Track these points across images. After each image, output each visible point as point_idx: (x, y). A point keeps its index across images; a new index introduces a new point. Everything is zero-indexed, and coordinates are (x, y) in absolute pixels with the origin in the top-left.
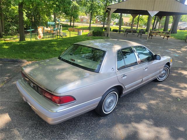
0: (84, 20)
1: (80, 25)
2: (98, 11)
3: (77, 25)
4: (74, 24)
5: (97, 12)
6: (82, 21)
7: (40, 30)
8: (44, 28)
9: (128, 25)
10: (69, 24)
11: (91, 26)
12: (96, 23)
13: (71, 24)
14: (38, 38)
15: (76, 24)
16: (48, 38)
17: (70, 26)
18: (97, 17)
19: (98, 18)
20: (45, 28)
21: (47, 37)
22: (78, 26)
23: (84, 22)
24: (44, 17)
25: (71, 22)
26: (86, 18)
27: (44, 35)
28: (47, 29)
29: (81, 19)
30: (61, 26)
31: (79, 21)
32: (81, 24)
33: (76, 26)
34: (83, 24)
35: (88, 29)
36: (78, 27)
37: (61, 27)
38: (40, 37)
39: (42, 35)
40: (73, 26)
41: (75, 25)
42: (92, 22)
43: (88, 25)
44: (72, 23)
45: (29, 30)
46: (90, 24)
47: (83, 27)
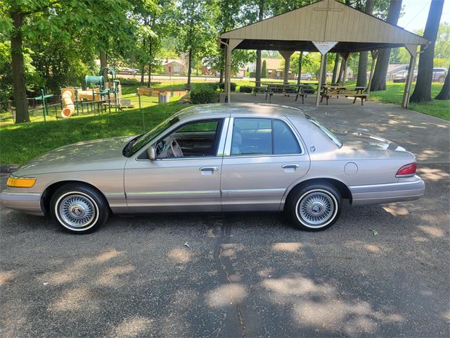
0: (176, 69)
1: (164, 81)
2: (206, 46)
3: (158, 81)
4: (150, 79)
5: (203, 49)
6: (170, 71)
7: (67, 95)
8: (76, 92)
9: (278, 75)
10: (138, 78)
11: (191, 82)
12: (204, 73)
13: (142, 79)
14: (63, 115)
15: (155, 78)
16: (89, 112)
17: (142, 83)
18: (203, 59)
19: (206, 61)
20: (80, 92)
21: (85, 111)
22: (160, 83)
23: (176, 73)
24: (78, 65)
25: (143, 75)
26: (179, 65)
27: (77, 108)
28: (84, 93)
29: (167, 65)
30: (117, 84)
31: (162, 71)
32: (168, 78)
33: (157, 83)
34: (173, 78)
35: (185, 90)
36: (161, 86)
37: (119, 86)
38: (67, 112)
39: (71, 108)
40: (149, 84)
41: (152, 81)
42: (194, 71)
43: (183, 81)
44: (145, 77)
45: (40, 98)
46: (189, 77)
47: (172, 84)
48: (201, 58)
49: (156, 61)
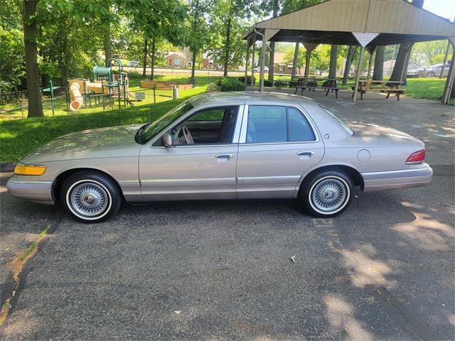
0: (177, 62)
1: (168, 74)
2: (212, 38)
3: (161, 74)
4: (152, 72)
5: (208, 41)
6: (170, 64)
7: (75, 87)
8: (85, 83)
9: (281, 70)
10: (140, 71)
11: (195, 75)
12: (205, 66)
13: (145, 71)
14: (72, 108)
15: (157, 71)
16: (96, 106)
17: (144, 76)
18: (207, 52)
19: (209, 54)
20: (88, 83)
21: (93, 104)
22: (162, 76)
23: (177, 66)
24: (80, 56)
25: (145, 67)
26: (180, 58)
27: (85, 101)
28: (92, 85)
29: (167, 58)
30: (124, 76)
31: (164, 63)
32: (171, 70)
33: (159, 76)
34: (174, 70)
35: (189, 83)
36: (164, 79)
37: (126, 78)
38: (76, 105)
39: (80, 100)
40: (152, 77)
41: (155, 74)
42: (196, 64)
43: (187, 74)
44: (147, 69)
45: (48, 90)
46: (193, 70)
47: (175, 78)
48: (205, 51)
49: (158, 54)
